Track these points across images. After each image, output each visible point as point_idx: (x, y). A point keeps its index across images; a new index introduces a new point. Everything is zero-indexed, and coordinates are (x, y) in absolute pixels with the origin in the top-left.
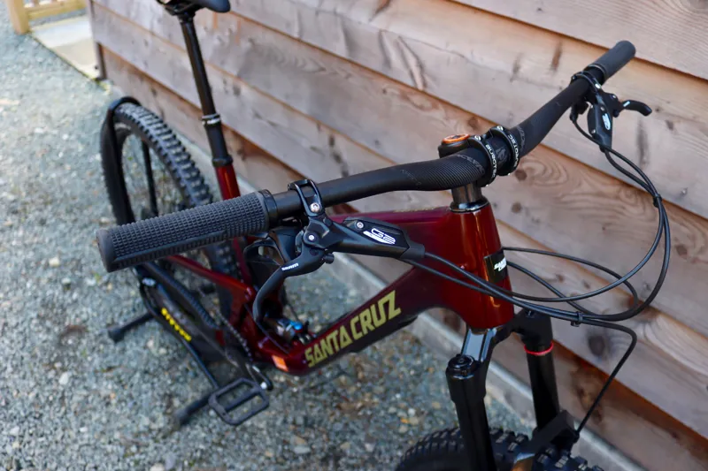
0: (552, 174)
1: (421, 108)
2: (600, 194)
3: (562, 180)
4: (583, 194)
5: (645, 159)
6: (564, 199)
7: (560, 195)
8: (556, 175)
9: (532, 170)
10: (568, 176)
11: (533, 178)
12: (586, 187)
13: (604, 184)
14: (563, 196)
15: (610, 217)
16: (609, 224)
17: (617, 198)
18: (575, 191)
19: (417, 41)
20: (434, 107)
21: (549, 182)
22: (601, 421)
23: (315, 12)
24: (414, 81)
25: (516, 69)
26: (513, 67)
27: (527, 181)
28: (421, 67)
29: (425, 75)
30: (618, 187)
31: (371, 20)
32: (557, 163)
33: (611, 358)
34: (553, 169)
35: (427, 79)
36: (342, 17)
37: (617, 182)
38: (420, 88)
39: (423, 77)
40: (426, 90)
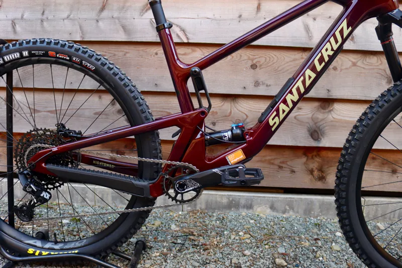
0: (270, 60)
1: (185, 54)
2: (294, 60)
3: (275, 61)
4: (287, 63)
5: (310, 35)
6: (279, 69)
7: (277, 68)
8: (272, 59)
9: (259, 62)
10: (277, 57)
11: (261, 65)
12: (287, 59)
13: (295, 55)
14: (278, 67)
18: (283, 63)
19: (178, 18)
20: (194, 51)
21: (269, 64)
22: (325, 180)
23: (95, 21)
24: (181, 39)
25: (240, 16)
26: (238, 16)
27: (258, 69)
28: (184, 31)
29: (187, 34)
30: (301, 54)
31: (142, 16)
32: (271, 54)
33: (323, 137)
34: (269, 58)
35: (189, 36)
36: (118, 18)
37: (300, 52)
38: (186, 41)
39: (186, 35)
40: (190, 41)
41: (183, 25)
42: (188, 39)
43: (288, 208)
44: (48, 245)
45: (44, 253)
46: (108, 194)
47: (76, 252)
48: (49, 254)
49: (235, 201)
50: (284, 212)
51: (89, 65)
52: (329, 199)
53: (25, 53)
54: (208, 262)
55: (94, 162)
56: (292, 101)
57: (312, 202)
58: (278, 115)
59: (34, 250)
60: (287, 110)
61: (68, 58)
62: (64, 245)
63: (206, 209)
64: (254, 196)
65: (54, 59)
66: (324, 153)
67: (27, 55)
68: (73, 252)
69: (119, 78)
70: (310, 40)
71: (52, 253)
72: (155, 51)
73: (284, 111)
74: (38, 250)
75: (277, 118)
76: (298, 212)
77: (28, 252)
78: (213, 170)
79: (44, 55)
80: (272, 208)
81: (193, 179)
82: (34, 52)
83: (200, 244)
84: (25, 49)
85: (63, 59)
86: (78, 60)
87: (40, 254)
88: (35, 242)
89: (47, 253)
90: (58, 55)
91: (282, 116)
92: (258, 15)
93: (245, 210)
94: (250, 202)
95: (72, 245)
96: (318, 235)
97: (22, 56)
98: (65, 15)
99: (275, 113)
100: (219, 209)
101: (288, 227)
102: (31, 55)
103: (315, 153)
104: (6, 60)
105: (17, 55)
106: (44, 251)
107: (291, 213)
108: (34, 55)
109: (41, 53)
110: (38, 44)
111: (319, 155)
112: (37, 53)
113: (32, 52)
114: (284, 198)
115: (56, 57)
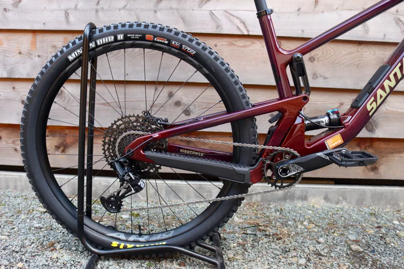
0: (327, 53)
1: (245, 46)
2: (351, 53)
3: (332, 54)
4: (344, 56)
5: (366, 29)
6: (336, 62)
7: (333, 61)
8: (329, 52)
9: (317, 55)
10: (334, 51)
11: (319, 58)
12: (344, 53)
13: (351, 48)
14: (335, 60)
15: (358, 61)
16: (358, 64)
17: (358, 51)
18: (339, 56)
19: (238, 10)
20: (253, 43)
21: (327, 57)
22: (378, 171)
23: (153, 12)
24: (241, 31)
25: (299, 10)
26: (297, 9)
27: (316, 62)
28: (244, 23)
29: (248, 26)
30: (357, 47)
31: (201, 7)
32: (328, 47)
33: (377, 128)
34: (327, 51)
35: (249, 28)
36: (177, 9)
37: (355, 45)
38: (246, 33)
39: (246, 27)
40: (251, 33)
41: (243, 18)
42: (248, 31)
43: (341, 199)
44: (132, 238)
45: (129, 246)
46: (161, 189)
47: (164, 243)
48: (135, 247)
49: (290, 193)
50: (337, 203)
51: (189, 49)
52: (381, 189)
53: (120, 37)
54: (288, 250)
55: (181, 150)
56: (390, 87)
57: (364, 192)
58: (375, 100)
59: (118, 243)
60: (384, 95)
61: (166, 42)
62: (150, 238)
63: (261, 201)
64: (309, 188)
65: (150, 43)
66: (376, 144)
67: (122, 38)
68: (161, 244)
69: (220, 63)
70: (367, 33)
71: (138, 246)
72: (214, 43)
73: (381, 97)
74: (123, 243)
75: (374, 103)
76: (350, 203)
77: (112, 245)
78: (317, 154)
79: (140, 39)
80: (326, 199)
81: (296, 163)
82: (130, 35)
83: (271, 234)
84: (120, 33)
85: (161, 43)
86: (177, 44)
87: (125, 247)
88: (119, 235)
89: (132, 245)
90: (156, 39)
91: (379, 101)
92: (317, 9)
93: (300, 202)
94: (305, 193)
95: (159, 237)
96: (377, 223)
97: (116, 40)
98: (122, 5)
99: (373, 98)
100: (274, 201)
101: (347, 217)
102: (126, 38)
103: (368, 144)
104: (99, 44)
105: (111, 38)
106: (129, 243)
107: (344, 203)
108: (130, 39)
109: (137, 36)
110: (135, 27)
111: (371, 146)
112: (133, 36)
113: (128, 35)
114: (338, 189)
115: (154, 41)
